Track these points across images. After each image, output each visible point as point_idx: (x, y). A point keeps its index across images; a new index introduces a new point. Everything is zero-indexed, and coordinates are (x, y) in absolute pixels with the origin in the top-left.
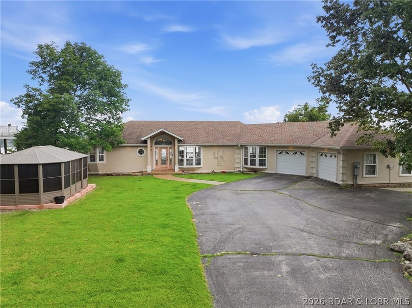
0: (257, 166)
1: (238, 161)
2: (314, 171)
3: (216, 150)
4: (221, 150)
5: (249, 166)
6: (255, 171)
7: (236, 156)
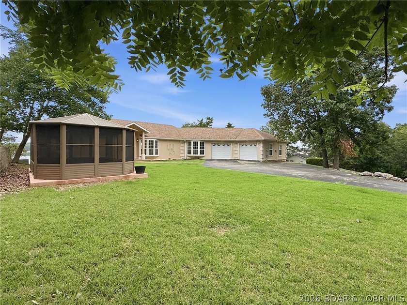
0: (199, 155)
1: (182, 152)
2: (237, 156)
3: (168, 143)
4: (172, 143)
5: (192, 155)
6: (198, 158)
7: (181, 148)
